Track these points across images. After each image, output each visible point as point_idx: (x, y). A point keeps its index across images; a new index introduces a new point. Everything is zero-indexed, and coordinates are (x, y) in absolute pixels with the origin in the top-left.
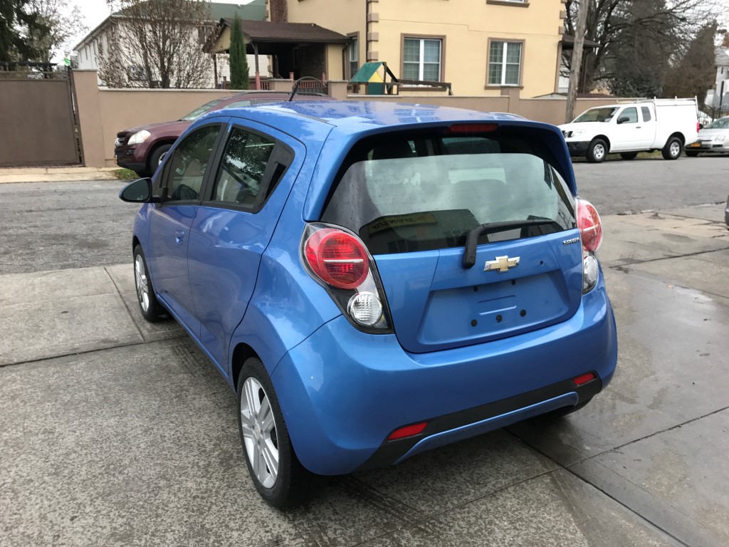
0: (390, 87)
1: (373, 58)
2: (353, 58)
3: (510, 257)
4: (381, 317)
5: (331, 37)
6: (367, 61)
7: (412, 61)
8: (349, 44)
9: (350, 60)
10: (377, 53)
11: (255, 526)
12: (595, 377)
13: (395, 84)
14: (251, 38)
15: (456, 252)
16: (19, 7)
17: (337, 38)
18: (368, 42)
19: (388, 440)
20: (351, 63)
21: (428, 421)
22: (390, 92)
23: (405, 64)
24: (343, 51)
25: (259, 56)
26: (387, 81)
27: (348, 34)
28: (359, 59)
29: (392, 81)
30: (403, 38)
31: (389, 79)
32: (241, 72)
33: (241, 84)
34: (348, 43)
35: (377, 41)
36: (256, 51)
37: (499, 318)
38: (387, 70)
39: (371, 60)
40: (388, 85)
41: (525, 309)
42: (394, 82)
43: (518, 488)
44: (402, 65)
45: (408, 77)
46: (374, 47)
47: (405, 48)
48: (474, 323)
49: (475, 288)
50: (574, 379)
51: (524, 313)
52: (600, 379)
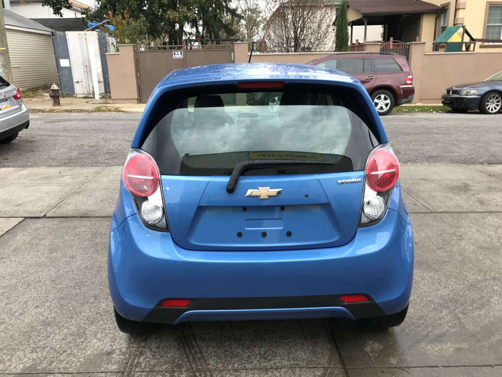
0: (467, 45)
1: (458, 23)
2: (444, 24)
3: (270, 189)
4: (162, 219)
5: (427, 8)
6: (454, 25)
7: (496, 23)
8: (442, 13)
9: (442, 25)
10: (463, 19)
11: (109, 340)
12: (370, 300)
13: (472, 43)
14: (362, 13)
15: (226, 180)
16: (227, 5)
17: (431, 8)
18: (456, 10)
19: (160, 305)
20: (442, 27)
21: (191, 300)
22: (467, 49)
23: (488, 26)
24: (436, 19)
25: (368, 26)
26: (464, 41)
27: (441, 5)
28: (448, 24)
29: (470, 41)
30: (488, 6)
31: (467, 39)
32: (343, 39)
33: (342, 48)
34: (440, 12)
35: (464, 9)
36: (366, 23)
37: (264, 234)
38: (466, 32)
39: (457, 24)
40: (466, 44)
41: (291, 231)
42: (472, 41)
43: (290, 371)
44: (486, 27)
45: (490, 37)
46: (461, 14)
47: (489, 13)
48: (240, 235)
49: (245, 209)
50: (339, 296)
51: (289, 234)
52: (376, 303)
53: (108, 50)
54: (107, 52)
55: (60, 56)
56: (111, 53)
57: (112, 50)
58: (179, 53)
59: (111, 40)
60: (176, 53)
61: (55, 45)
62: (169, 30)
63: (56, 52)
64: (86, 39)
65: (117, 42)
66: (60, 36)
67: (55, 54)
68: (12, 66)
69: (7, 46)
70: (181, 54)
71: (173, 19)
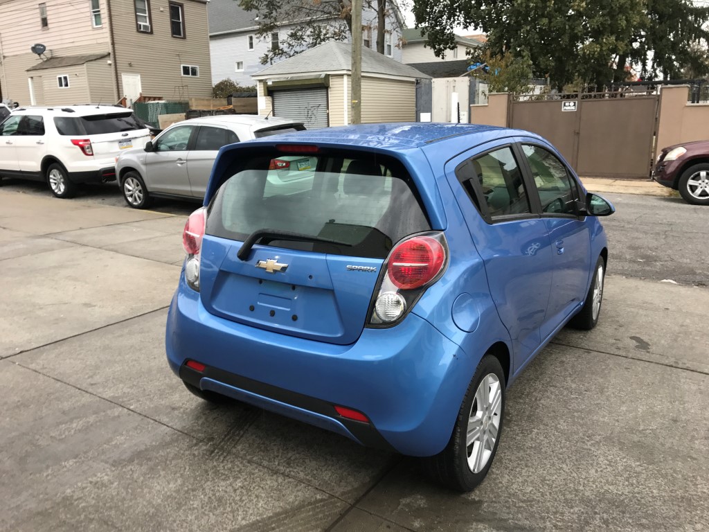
3: (277, 262)
4: (198, 278)
19: (186, 364)
21: (205, 366)
37: (273, 313)
41: (297, 315)
48: (252, 308)
49: (261, 281)
50: (334, 405)
51: (295, 318)
52: (376, 429)
53: (476, 99)
54: (474, 103)
55: (422, 109)
56: (480, 105)
57: (481, 101)
58: (572, 104)
59: (482, 87)
60: (567, 104)
61: (418, 97)
62: (583, 70)
63: (418, 105)
64: (454, 87)
65: (490, 91)
66: (425, 84)
67: (416, 106)
68: (362, 122)
69: (360, 98)
70: (574, 105)
71: (589, 55)
